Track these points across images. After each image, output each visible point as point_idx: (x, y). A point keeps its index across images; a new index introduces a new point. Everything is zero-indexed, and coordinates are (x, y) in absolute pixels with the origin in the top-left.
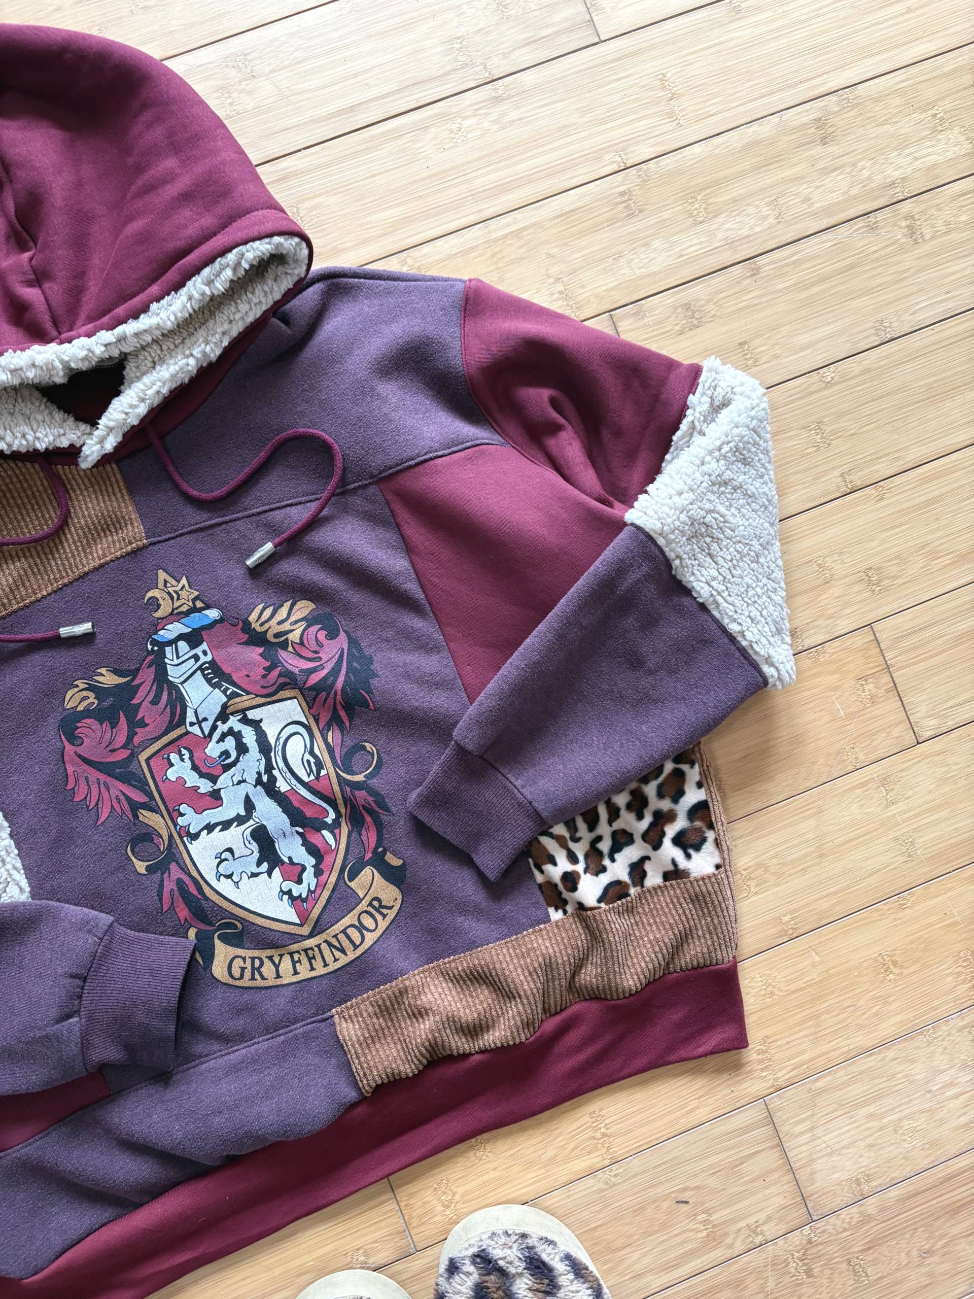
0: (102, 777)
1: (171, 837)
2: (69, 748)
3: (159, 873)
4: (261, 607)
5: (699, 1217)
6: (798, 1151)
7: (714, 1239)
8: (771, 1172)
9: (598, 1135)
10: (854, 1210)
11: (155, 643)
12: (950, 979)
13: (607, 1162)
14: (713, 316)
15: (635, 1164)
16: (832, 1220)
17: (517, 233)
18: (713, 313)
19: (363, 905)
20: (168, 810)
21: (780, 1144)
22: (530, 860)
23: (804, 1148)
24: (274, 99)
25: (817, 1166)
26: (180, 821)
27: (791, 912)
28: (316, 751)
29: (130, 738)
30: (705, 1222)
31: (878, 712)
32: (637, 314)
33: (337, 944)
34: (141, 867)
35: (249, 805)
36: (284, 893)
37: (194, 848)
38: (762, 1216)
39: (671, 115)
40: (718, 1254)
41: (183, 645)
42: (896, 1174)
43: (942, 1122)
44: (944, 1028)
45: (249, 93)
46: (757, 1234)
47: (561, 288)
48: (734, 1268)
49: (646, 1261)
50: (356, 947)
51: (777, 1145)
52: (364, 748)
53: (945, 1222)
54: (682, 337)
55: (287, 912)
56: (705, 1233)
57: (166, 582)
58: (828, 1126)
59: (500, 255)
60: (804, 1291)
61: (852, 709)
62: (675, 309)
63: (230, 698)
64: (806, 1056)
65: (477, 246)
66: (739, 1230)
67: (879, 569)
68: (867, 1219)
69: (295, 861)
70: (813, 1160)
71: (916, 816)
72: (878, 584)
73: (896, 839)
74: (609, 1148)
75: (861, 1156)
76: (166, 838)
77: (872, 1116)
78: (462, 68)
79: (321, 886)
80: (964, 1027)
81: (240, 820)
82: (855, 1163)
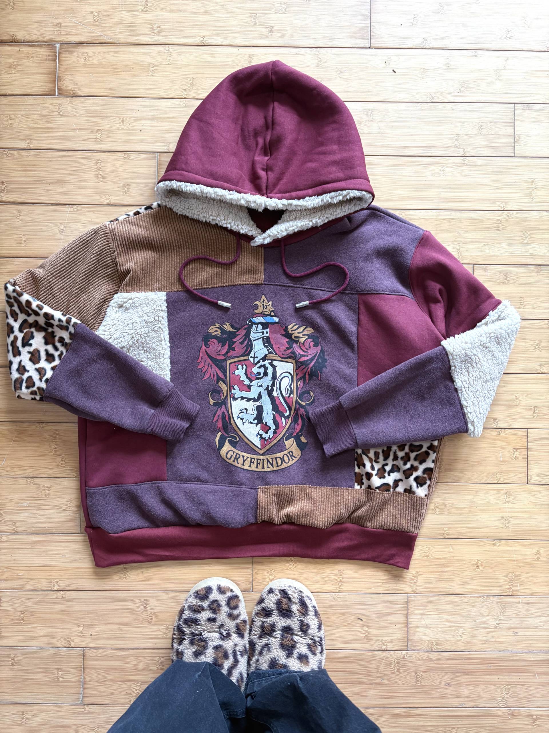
0: (211, 363)
1: (227, 395)
2: (204, 347)
3: (217, 407)
4: (294, 324)
5: (364, 628)
6: (413, 620)
7: (366, 639)
8: (399, 623)
9: (338, 579)
10: (426, 654)
11: (250, 321)
12: (501, 581)
13: (337, 591)
14: (514, 282)
15: (348, 596)
16: (416, 653)
17: (450, 220)
18: (515, 281)
19: (286, 452)
20: (230, 385)
21: (407, 615)
22: (356, 462)
23: (417, 620)
24: (376, 132)
25: (419, 630)
26: (233, 391)
27: (449, 528)
28: (292, 386)
29: (227, 353)
30: (366, 631)
31: (516, 465)
32: (484, 269)
33: (271, 462)
34: (212, 402)
35: (260, 396)
36: (259, 434)
37: (234, 403)
38: (389, 639)
39: (531, 196)
40: (366, 646)
41: (260, 326)
42: (449, 647)
43: (475, 636)
44: (491, 599)
45: (368, 126)
46: (384, 645)
47: (458, 248)
48: (370, 654)
49: (337, 635)
50: (278, 466)
51: (406, 614)
52: (310, 393)
53: (461, 675)
54: (498, 286)
55: (257, 442)
56: (364, 635)
57: (264, 300)
58: (429, 616)
59: (440, 226)
60: (393, 676)
61: (506, 459)
62: (501, 273)
63: (269, 353)
64: (432, 586)
65: (432, 218)
66: (378, 640)
67: (540, 408)
68: (429, 659)
69: (268, 424)
70: (418, 627)
71: (514, 512)
72: (537, 414)
73: (503, 517)
74: (340, 586)
75: (437, 634)
76: (225, 395)
77: (448, 620)
78: (454, 147)
79: (274, 438)
80: (499, 602)
81: (255, 400)
82: (434, 635)
